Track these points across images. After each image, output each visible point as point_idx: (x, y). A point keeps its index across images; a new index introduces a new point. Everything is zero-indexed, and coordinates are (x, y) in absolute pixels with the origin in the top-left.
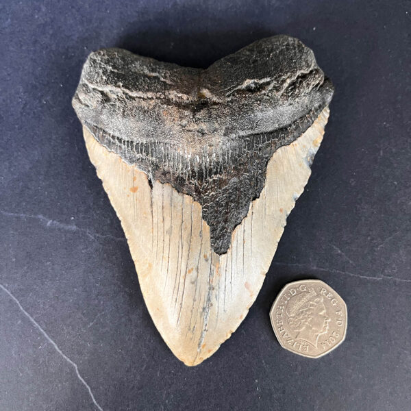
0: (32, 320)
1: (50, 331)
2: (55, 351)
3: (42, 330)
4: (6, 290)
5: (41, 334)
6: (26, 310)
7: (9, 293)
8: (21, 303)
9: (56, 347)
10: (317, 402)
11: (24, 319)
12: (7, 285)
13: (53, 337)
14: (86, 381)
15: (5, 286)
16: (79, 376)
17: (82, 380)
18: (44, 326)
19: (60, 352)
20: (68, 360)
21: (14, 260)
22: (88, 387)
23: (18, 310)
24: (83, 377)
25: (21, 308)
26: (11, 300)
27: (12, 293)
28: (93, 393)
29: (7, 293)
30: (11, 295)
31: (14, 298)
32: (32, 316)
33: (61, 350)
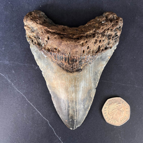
0: (31, 104)
1: (38, 108)
2: (40, 115)
3: (35, 108)
4: (21, 93)
5: (34, 109)
6: (29, 100)
7: (22, 94)
8: (27, 97)
9: (41, 114)
10: (137, 135)
11: (28, 103)
12: (21, 91)
13: (39, 111)
14: (52, 126)
15: (20, 91)
16: (49, 125)
17: (50, 126)
18: (36, 107)
19: (42, 116)
20: (45, 119)
21: (23, 81)
22: (53, 128)
23: (26, 100)
24: (51, 125)
25: (27, 99)
26: (23, 97)
27: (23, 94)
28: (54, 131)
29: (21, 94)
30: (23, 95)
31: (24, 96)
32: (31, 103)
33: (42, 115)
